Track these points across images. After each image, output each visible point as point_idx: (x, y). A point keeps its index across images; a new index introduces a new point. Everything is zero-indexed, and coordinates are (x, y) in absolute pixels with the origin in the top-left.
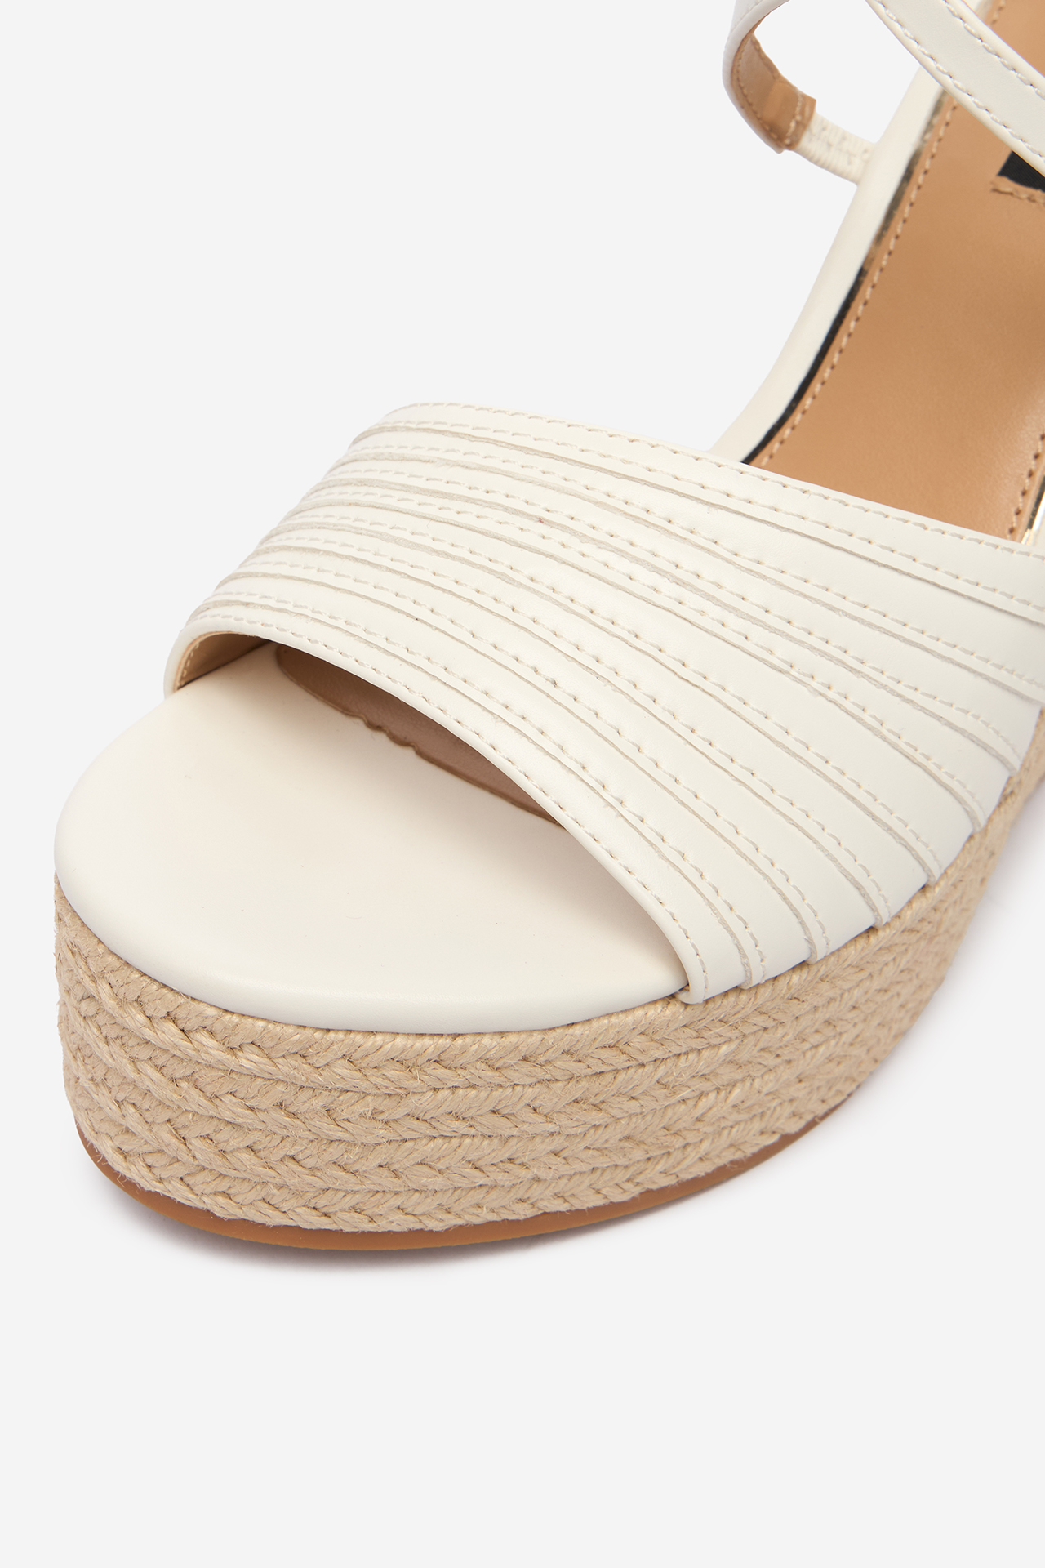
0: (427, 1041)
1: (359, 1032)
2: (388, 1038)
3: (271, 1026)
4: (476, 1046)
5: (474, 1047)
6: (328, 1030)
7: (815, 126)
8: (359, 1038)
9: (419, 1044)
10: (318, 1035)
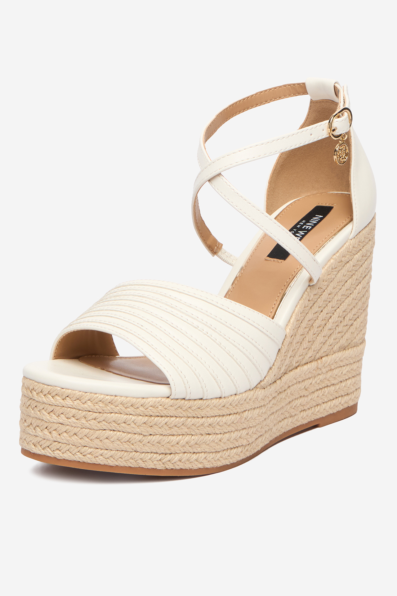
0: (109, 397)
1: (93, 393)
2: (100, 395)
3: (73, 391)
4: (120, 399)
5: (119, 399)
6: (86, 393)
7: (222, 250)
8: (93, 394)
9: (107, 397)
10: (83, 393)
